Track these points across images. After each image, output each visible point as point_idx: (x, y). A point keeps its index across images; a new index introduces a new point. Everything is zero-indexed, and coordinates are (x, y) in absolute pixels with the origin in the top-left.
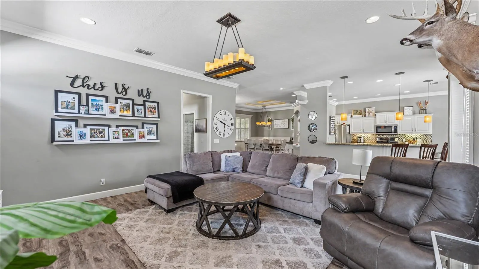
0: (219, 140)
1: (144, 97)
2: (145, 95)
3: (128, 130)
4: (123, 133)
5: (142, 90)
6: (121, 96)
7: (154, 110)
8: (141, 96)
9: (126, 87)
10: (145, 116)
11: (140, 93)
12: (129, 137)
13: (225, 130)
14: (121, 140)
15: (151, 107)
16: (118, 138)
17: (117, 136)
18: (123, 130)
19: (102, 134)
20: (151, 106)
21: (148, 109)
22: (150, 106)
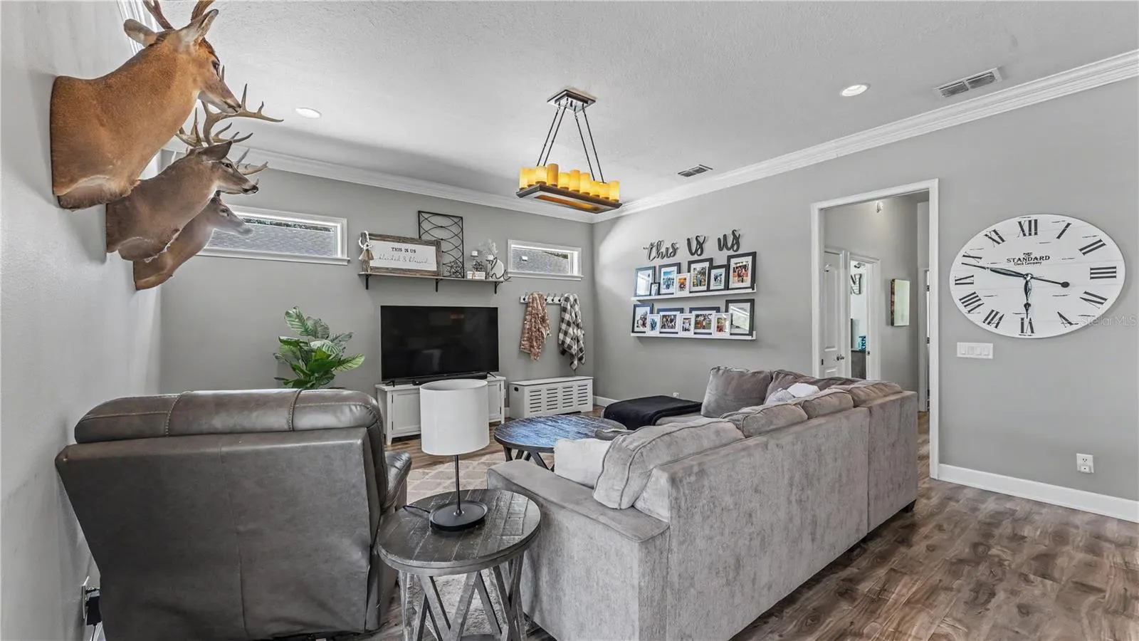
0: (991, 345)
1: (728, 249)
2: (729, 245)
3: (704, 316)
4: (696, 321)
5: (725, 236)
6: (696, 257)
7: (745, 271)
8: (725, 248)
9: (701, 240)
10: (727, 287)
11: (722, 245)
12: (704, 328)
13: (1027, 306)
14: (690, 334)
15: (740, 267)
16: (688, 330)
17: (687, 326)
18: (697, 316)
19: (673, 323)
20: (741, 264)
21: (734, 271)
22: (738, 265)
